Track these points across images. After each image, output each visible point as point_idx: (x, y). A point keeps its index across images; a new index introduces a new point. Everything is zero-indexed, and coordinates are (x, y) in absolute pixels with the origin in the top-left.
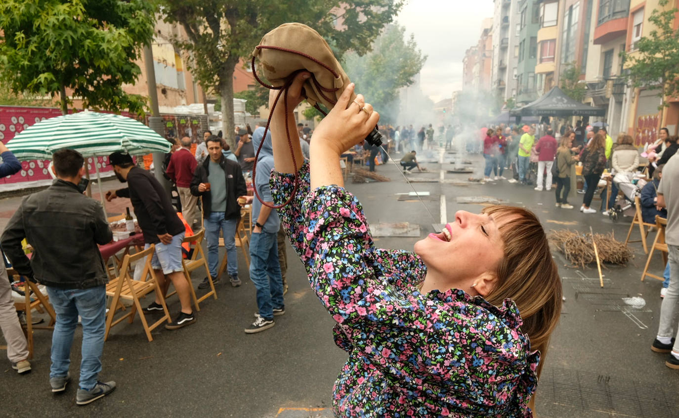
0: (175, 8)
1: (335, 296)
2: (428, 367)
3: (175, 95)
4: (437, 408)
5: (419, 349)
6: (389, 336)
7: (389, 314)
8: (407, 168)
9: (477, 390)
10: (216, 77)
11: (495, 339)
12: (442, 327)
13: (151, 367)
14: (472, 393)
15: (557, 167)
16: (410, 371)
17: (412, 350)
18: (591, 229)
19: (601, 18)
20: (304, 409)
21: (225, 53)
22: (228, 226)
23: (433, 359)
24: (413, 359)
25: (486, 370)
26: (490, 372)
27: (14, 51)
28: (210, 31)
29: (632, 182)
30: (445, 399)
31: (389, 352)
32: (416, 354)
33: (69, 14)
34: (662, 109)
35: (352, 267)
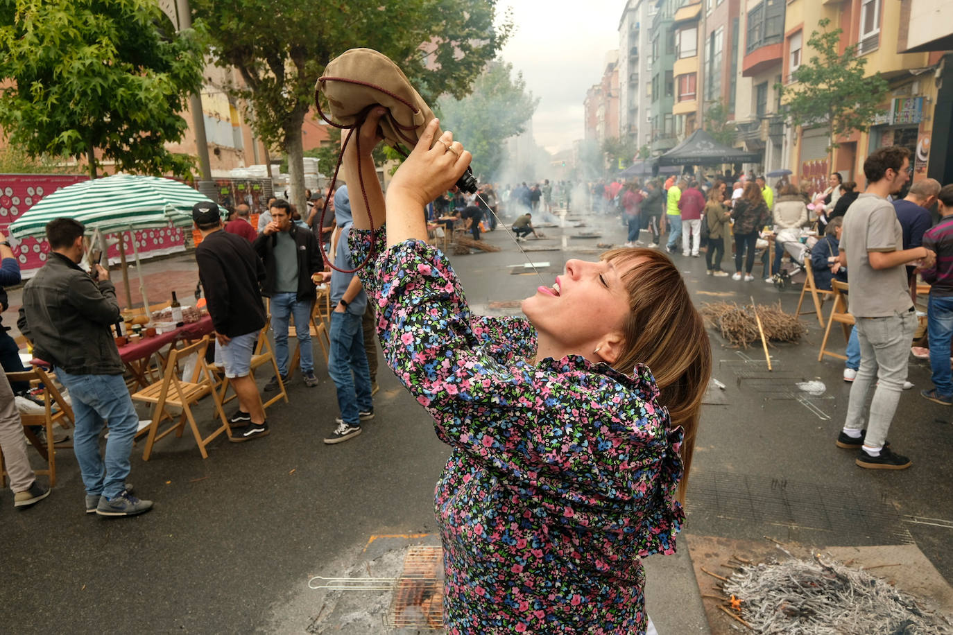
0: (229, 48)
1: (418, 373)
2: (541, 455)
3: (231, 156)
4: (558, 508)
5: (528, 433)
6: (489, 419)
7: (487, 391)
8: (521, 234)
9: (606, 480)
10: (281, 130)
11: (625, 414)
12: (555, 403)
13: (206, 490)
14: (600, 485)
15: (707, 227)
16: (521, 463)
17: (519, 434)
18: (752, 300)
19: (751, 45)
20: (402, 536)
21: (291, 101)
22: (300, 309)
23: (548, 445)
24: (522, 447)
25: (615, 454)
26: (621, 457)
27: (29, 105)
28: (272, 75)
29: (800, 240)
30: (567, 496)
31: (492, 440)
32: (524, 439)
33: (97, 57)
34: (831, 151)
35: (436, 336)
